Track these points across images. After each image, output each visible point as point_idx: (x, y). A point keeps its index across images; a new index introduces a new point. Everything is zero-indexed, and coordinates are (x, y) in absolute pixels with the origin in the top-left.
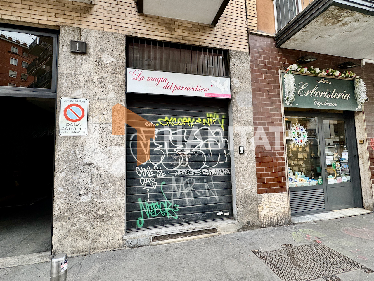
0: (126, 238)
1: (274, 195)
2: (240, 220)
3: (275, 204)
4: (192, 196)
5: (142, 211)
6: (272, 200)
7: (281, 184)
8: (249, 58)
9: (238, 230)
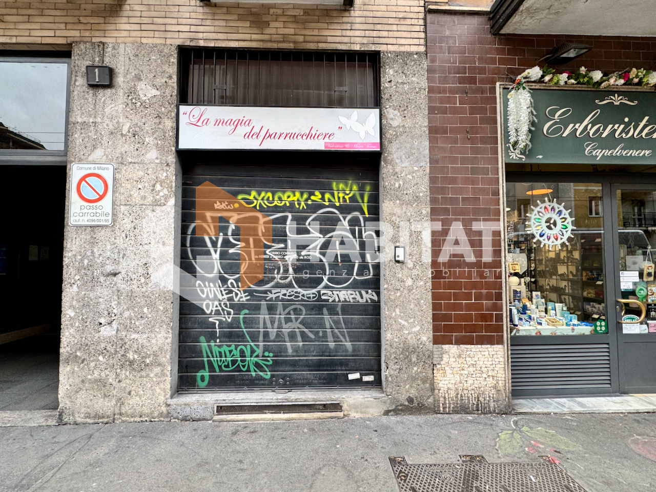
0: (172, 403)
1: (473, 350)
2: (391, 392)
3: (475, 369)
4: (299, 338)
5: (206, 359)
6: (468, 359)
7: (489, 328)
8: (425, 64)
9: (387, 413)
